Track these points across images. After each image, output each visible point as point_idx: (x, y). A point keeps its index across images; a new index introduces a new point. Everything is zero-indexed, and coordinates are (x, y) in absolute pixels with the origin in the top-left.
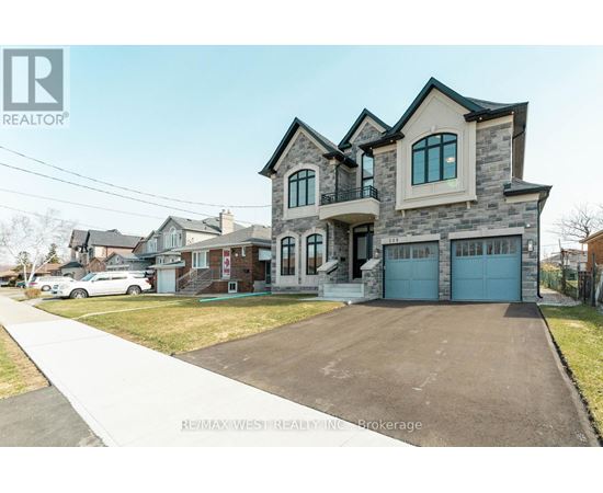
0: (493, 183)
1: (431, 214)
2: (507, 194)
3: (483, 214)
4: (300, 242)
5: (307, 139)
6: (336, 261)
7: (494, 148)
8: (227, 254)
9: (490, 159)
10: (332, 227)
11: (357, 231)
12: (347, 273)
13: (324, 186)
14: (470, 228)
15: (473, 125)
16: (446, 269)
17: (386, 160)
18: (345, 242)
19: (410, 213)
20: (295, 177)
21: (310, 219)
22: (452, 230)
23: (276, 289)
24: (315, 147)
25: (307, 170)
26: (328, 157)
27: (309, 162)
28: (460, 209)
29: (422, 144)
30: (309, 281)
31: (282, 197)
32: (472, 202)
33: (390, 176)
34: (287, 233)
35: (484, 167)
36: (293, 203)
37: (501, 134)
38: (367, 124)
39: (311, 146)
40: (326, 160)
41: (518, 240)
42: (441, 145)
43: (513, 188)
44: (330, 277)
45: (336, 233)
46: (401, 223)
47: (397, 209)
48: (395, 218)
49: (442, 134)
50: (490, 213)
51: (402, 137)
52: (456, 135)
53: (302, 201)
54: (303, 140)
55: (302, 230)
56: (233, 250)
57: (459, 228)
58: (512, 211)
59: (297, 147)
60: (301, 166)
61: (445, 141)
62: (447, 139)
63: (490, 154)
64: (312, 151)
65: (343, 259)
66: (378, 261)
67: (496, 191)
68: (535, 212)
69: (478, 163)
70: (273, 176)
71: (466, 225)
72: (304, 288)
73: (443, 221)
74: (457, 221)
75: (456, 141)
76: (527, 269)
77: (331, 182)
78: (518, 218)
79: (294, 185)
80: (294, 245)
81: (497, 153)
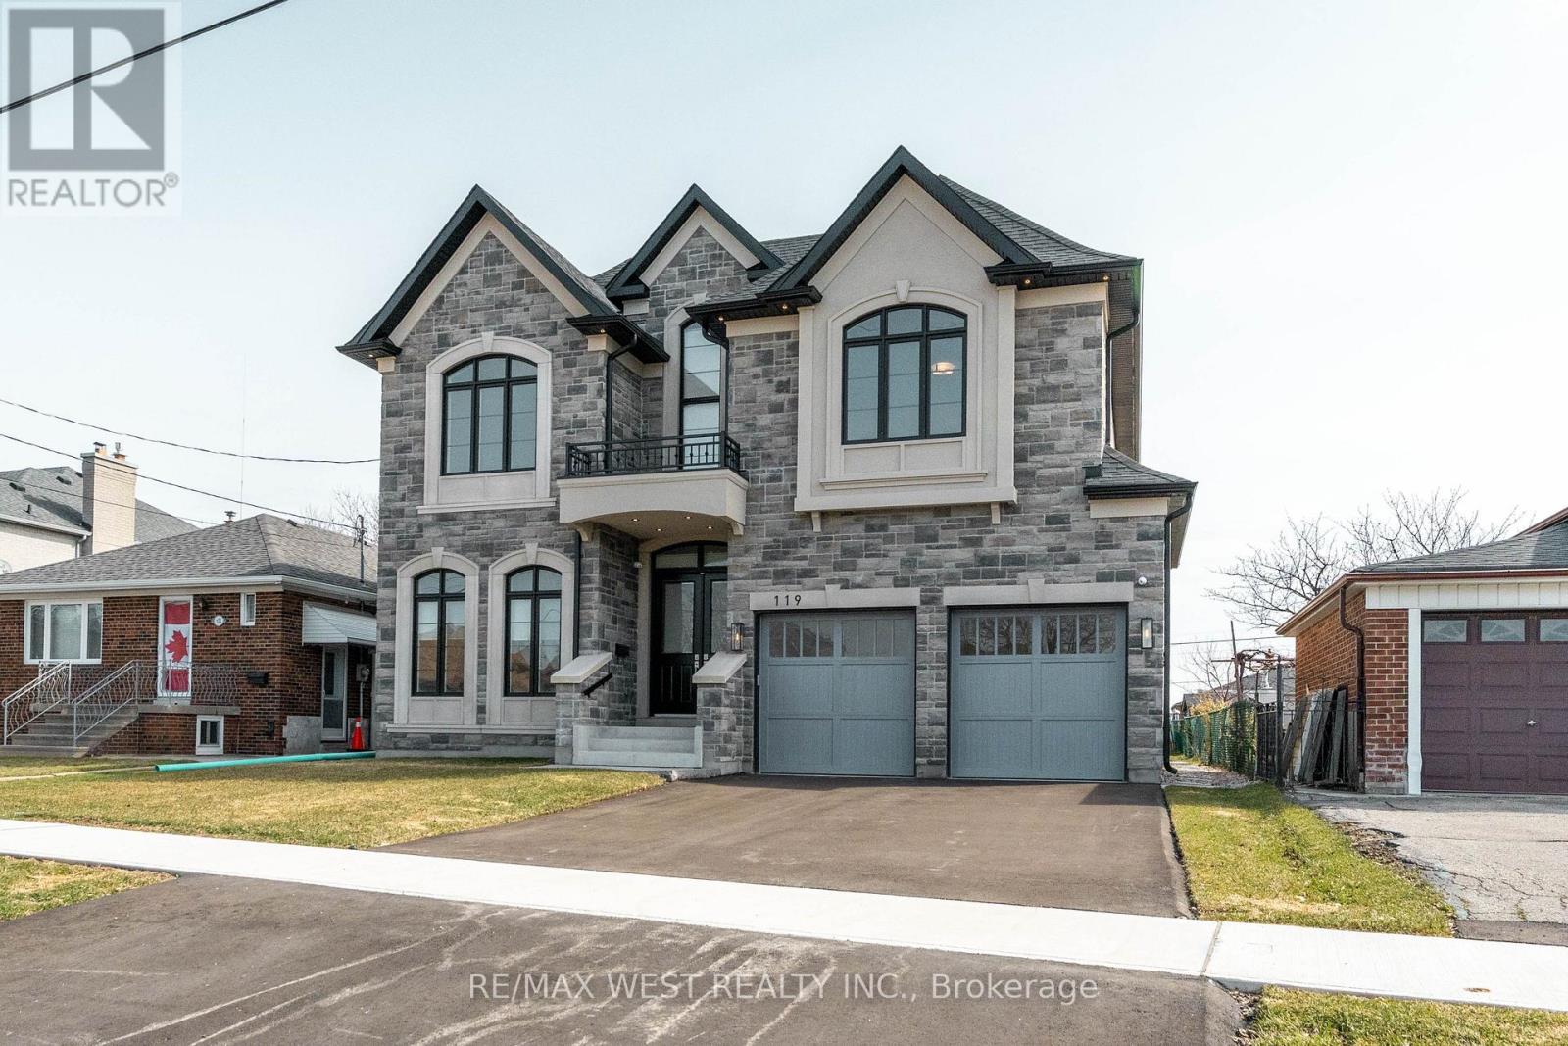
0: (1057, 459)
1: (894, 529)
2: (1094, 494)
3: (1034, 541)
4: (483, 590)
5: (511, 259)
6: (606, 657)
7: (1061, 364)
8: (176, 613)
9: (1049, 394)
10: (592, 545)
11: (666, 562)
12: (631, 697)
13: (565, 415)
14: (997, 577)
15: (1008, 298)
16: (935, 689)
17: (767, 358)
18: (628, 595)
19: (833, 521)
20: (465, 375)
21: (519, 517)
22: (952, 580)
23: (396, 740)
24: (538, 289)
25: (509, 358)
26: (586, 326)
27: (519, 332)
28: (973, 523)
29: (872, 328)
30: (514, 716)
31: (420, 436)
32: (1006, 507)
33: (776, 408)
34: (438, 556)
35: (1038, 412)
36: (459, 458)
37: (1078, 329)
38: (700, 232)
39: (524, 279)
40: (577, 335)
41: (1117, 619)
42: (925, 338)
43: (1108, 478)
44: (590, 703)
45: (604, 567)
46: (811, 551)
47: (800, 505)
48: (791, 535)
49: (927, 308)
50: (1049, 539)
51: (814, 299)
52: (964, 316)
53: (490, 455)
54: (494, 259)
55: (489, 550)
56: (206, 603)
57: (972, 574)
58: (1104, 540)
59: (473, 278)
60: (488, 342)
61: (933, 328)
62: (938, 321)
63: (1052, 379)
64: (527, 299)
65: (622, 652)
66: (741, 659)
67: (1066, 480)
68: (1158, 546)
69: (1020, 399)
70: (389, 364)
71: (985, 569)
72: (495, 739)
73: (929, 554)
74: (965, 554)
75: (962, 333)
76: (1139, 696)
77: (593, 406)
78: (1119, 558)
79: (461, 401)
80: (460, 597)
81: (1069, 378)
